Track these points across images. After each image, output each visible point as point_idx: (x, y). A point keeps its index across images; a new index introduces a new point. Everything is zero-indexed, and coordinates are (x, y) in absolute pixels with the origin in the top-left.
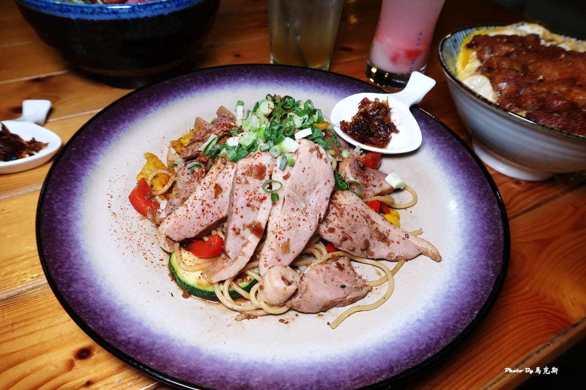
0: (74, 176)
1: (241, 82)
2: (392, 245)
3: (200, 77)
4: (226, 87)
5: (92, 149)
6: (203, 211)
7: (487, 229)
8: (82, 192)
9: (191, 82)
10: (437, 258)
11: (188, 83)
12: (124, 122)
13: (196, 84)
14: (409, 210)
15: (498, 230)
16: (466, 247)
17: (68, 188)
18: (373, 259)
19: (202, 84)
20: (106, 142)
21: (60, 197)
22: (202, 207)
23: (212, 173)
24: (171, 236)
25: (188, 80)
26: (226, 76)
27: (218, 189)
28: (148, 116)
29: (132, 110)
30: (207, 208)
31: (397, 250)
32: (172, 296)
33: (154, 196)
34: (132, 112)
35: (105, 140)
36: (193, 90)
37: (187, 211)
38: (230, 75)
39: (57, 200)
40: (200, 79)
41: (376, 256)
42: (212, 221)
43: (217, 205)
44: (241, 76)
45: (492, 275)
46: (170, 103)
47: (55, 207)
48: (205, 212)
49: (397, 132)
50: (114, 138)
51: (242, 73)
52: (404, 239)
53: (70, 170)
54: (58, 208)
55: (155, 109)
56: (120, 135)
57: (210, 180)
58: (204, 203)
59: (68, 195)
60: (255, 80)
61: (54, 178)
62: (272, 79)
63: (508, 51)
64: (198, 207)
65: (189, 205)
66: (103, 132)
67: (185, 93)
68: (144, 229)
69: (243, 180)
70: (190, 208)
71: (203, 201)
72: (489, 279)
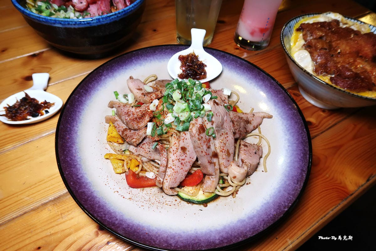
0: (91, 197)
1: (104, 80)
2: (252, 122)
3: (82, 91)
4: (99, 88)
5: (77, 176)
6: (182, 164)
7: (276, 93)
8: (104, 202)
9: (79, 97)
10: (270, 117)
11: (78, 98)
12: (72, 147)
13: (83, 96)
14: (239, 102)
15: (281, 91)
16: (275, 105)
17: (97, 205)
18: (249, 133)
19: (86, 94)
20: (78, 166)
21: (102, 213)
22: (180, 163)
23: (176, 143)
24: (173, 186)
25: (77, 97)
26: (93, 81)
27: (184, 149)
28: (78, 134)
29: (68, 136)
30: (183, 162)
31: (254, 123)
32: (202, 210)
34: (69, 138)
35: (76, 165)
36: (85, 101)
37: (173, 169)
38: (95, 79)
39: (104, 216)
40: (82, 92)
41: (250, 131)
42: (191, 166)
43: (188, 156)
44: (101, 76)
45: (296, 111)
46: (81, 117)
47: (108, 220)
48: (183, 164)
49: (206, 66)
50: (78, 160)
51: (101, 74)
52: (253, 117)
53: (85, 196)
54: (110, 219)
55: (77, 127)
56: (79, 156)
57: (176, 147)
58: (180, 160)
59: (103, 209)
60: (110, 74)
61: (86, 207)
62: (119, 68)
63: (321, 35)
64: (178, 164)
65: (172, 166)
66: (70, 162)
67: (82, 106)
68: (151, 194)
69: (200, 138)
70: (173, 167)
71: (178, 159)
72: (296, 114)
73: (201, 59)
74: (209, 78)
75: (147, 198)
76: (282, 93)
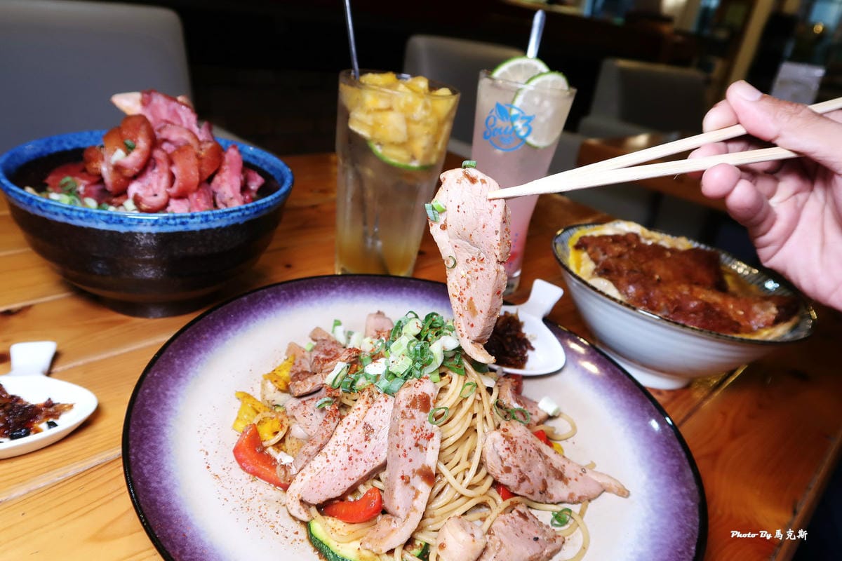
0: (155, 428)
1: (333, 296)
2: (570, 483)
3: (283, 292)
4: (316, 303)
5: (168, 390)
6: (350, 459)
7: (665, 453)
8: (169, 449)
9: (273, 297)
10: (624, 493)
11: (269, 299)
12: (200, 352)
13: (279, 299)
14: (570, 440)
15: (678, 452)
16: (650, 477)
17: (152, 444)
18: (553, 503)
19: (286, 299)
20: (182, 380)
21: (146, 457)
22: (347, 455)
23: (359, 409)
24: (306, 499)
25: (269, 295)
26: (314, 289)
27: (368, 430)
28: (227, 343)
29: (207, 335)
30: (355, 456)
31: (577, 488)
33: (265, 448)
34: (206, 339)
35: (181, 377)
36: (277, 308)
37: (328, 461)
38: (318, 288)
39: (144, 461)
40: (284, 294)
41: (556, 499)
42: (365, 471)
43: (370, 449)
44: (332, 289)
45: (692, 504)
46: (251, 325)
47: (145, 471)
48: (353, 459)
49: (532, 349)
50: (191, 374)
51: (333, 286)
52: (581, 474)
53: (149, 420)
54: (149, 472)
55: (234, 334)
56: (198, 370)
57: (356, 419)
58: (351, 448)
59: (155, 454)
60: (349, 294)
61: (133, 431)
62: (369, 293)
63: (621, 252)
64: (343, 454)
65: (329, 454)
66: (177, 367)
67: (267, 312)
68: (261, 494)
69: (408, 415)
70: (330, 457)
71: (349, 446)
72: (690, 509)
73: (527, 331)
74: (528, 370)
75: (248, 495)
76: (679, 458)
